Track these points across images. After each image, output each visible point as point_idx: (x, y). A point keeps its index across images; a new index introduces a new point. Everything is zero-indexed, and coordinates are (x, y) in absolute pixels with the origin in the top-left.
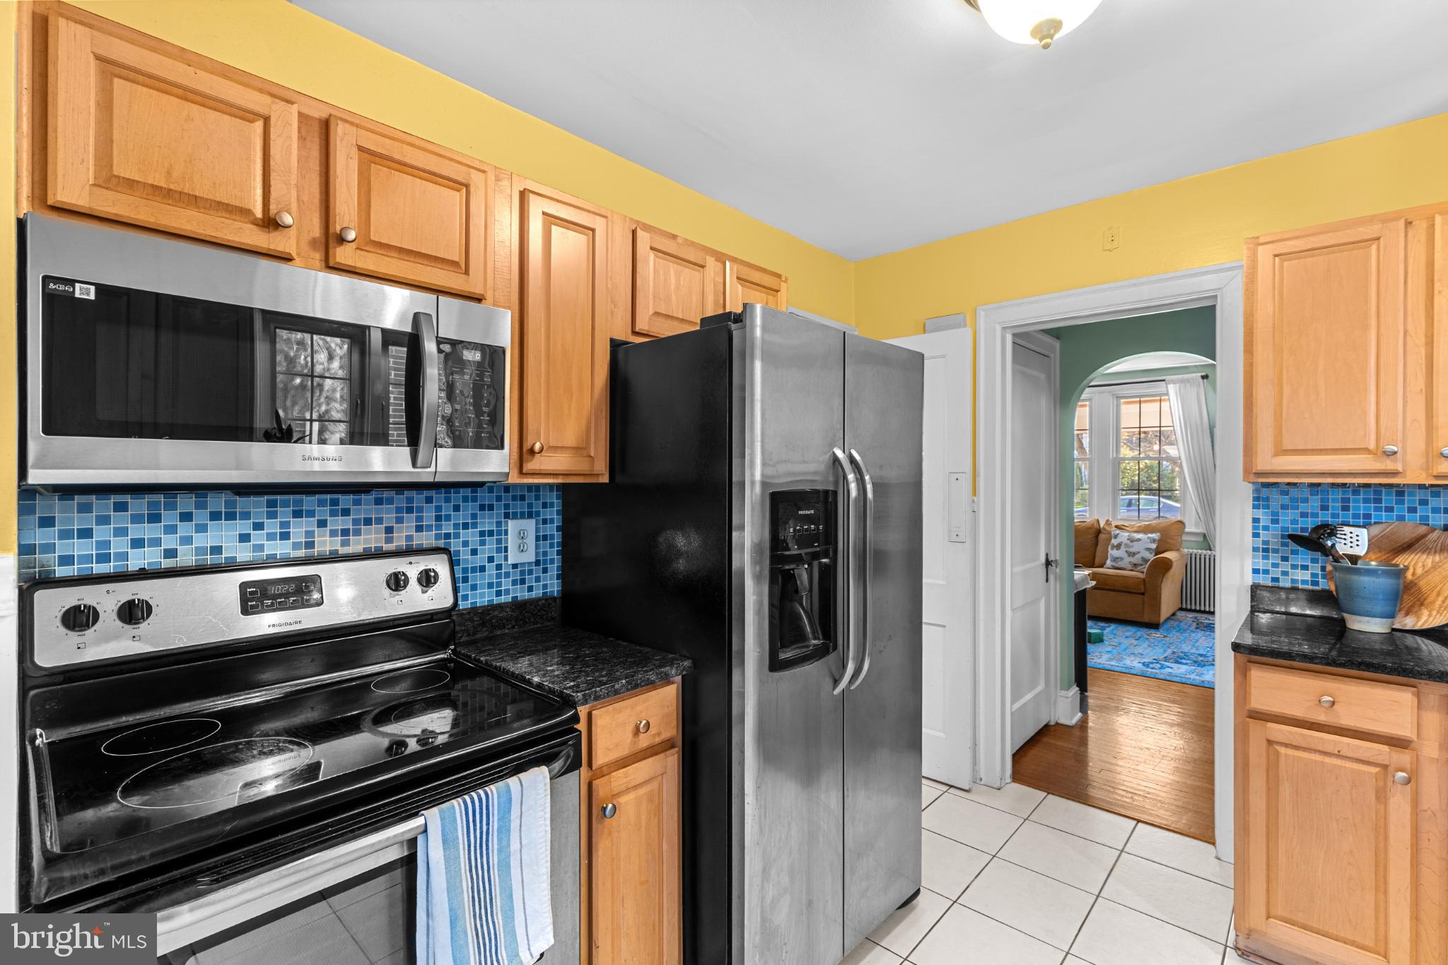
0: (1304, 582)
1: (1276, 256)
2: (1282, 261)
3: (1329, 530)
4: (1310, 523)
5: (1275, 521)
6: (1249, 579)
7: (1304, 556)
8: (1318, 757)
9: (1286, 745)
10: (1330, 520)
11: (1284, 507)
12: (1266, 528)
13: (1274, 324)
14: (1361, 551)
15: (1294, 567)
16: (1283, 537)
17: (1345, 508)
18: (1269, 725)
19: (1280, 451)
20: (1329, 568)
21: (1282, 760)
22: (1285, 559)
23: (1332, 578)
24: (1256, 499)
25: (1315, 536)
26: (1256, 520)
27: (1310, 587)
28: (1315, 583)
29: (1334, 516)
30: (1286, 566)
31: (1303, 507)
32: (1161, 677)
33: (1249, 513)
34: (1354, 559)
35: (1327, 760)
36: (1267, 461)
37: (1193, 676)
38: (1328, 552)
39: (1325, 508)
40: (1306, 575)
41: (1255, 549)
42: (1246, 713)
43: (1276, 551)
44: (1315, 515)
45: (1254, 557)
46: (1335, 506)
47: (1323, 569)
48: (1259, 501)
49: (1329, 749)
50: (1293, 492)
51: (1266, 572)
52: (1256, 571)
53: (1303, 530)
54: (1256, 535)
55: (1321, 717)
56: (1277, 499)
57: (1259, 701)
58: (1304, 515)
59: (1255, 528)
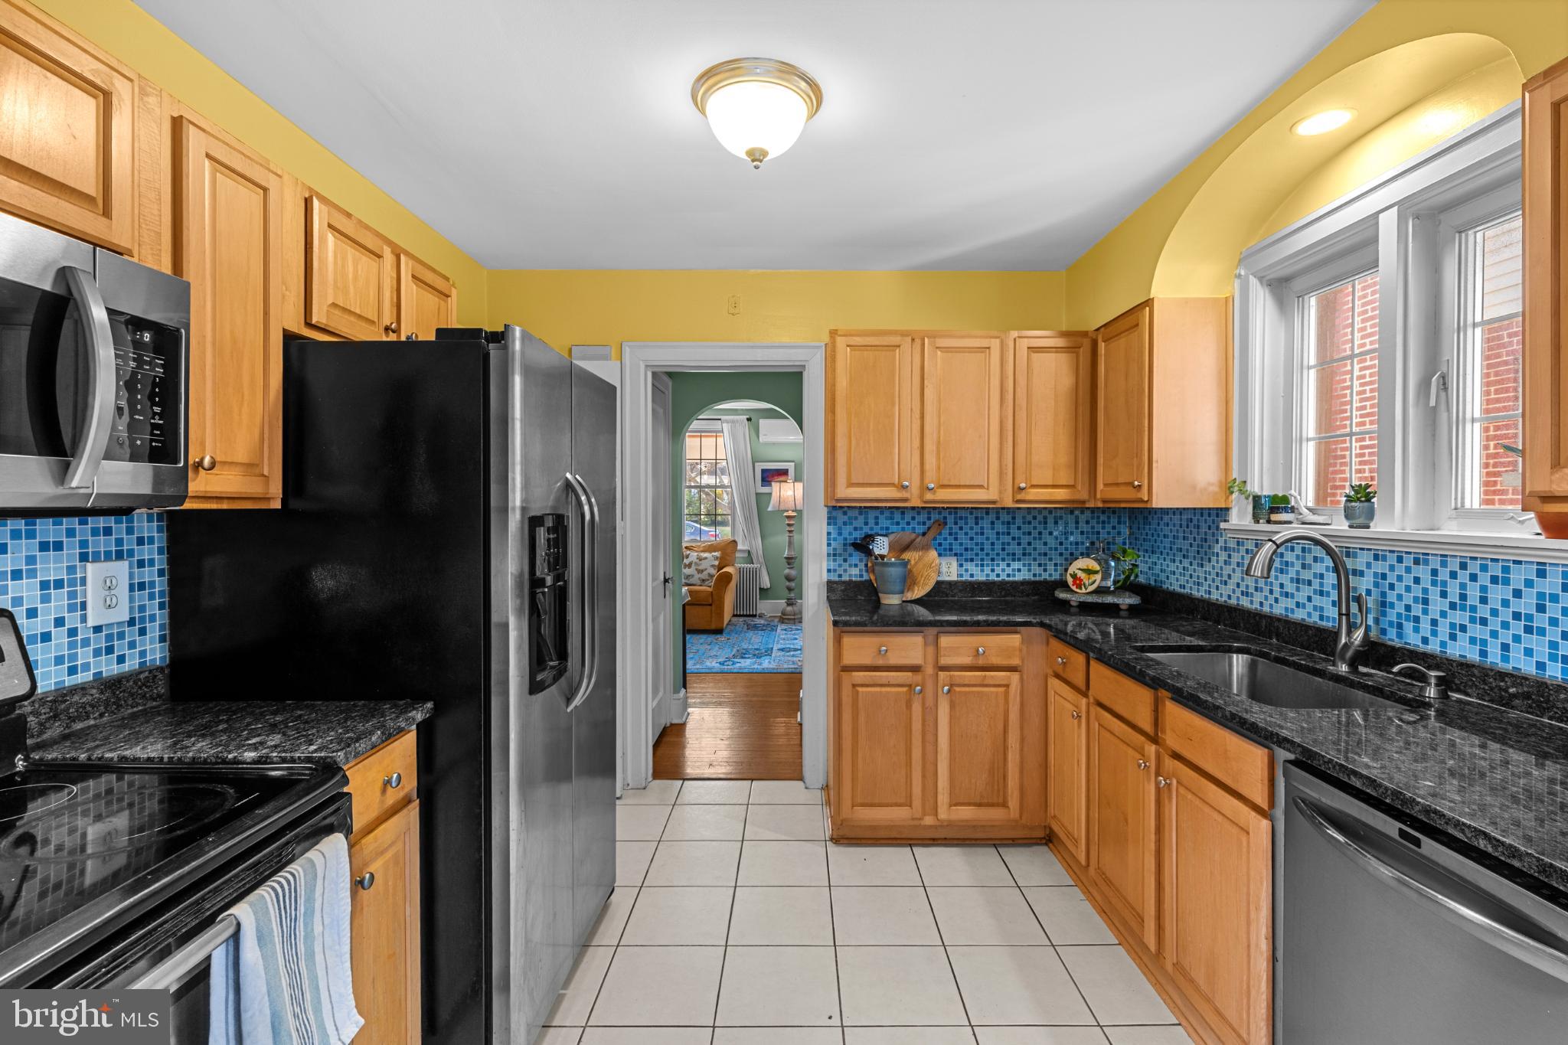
0: (856, 575)
1: (848, 346)
2: (851, 350)
3: (870, 538)
4: (858, 535)
5: (840, 534)
6: (825, 577)
7: (856, 557)
8: (878, 689)
9: (862, 685)
10: (870, 532)
11: (845, 524)
12: (835, 540)
14: (884, 552)
15: (850, 566)
16: (845, 545)
17: (877, 524)
18: (854, 673)
19: (851, 485)
20: (870, 565)
21: (860, 695)
22: (845, 560)
23: (873, 571)
24: (829, 518)
25: (864, 543)
26: (829, 534)
27: (859, 579)
28: (861, 576)
29: (872, 529)
30: (846, 565)
31: (856, 524)
32: (735, 671)
33: (825, 528)
34: (882, 557)
35: (884, 689)
36: (844, 492)
37: (756, 666)
38: (869, 553)
39: (866, 524)
40: (855, 571)
41: (829, 555)
42: (840, 668)
43: (840, 555)
44: (861, 529)
45: (828, 560)
46: (871, 521)
47: (866, 565)
48: (831, 520)
49: (884, 681)
50: (850, 513)
51: (835, 571)
52: (829, 571)
53: (856, 539)
54: (829, 545)
55: (880, 662)
56: (841, 518)
57: (849, 659)
58: (856, 529)
59: (829, 539)
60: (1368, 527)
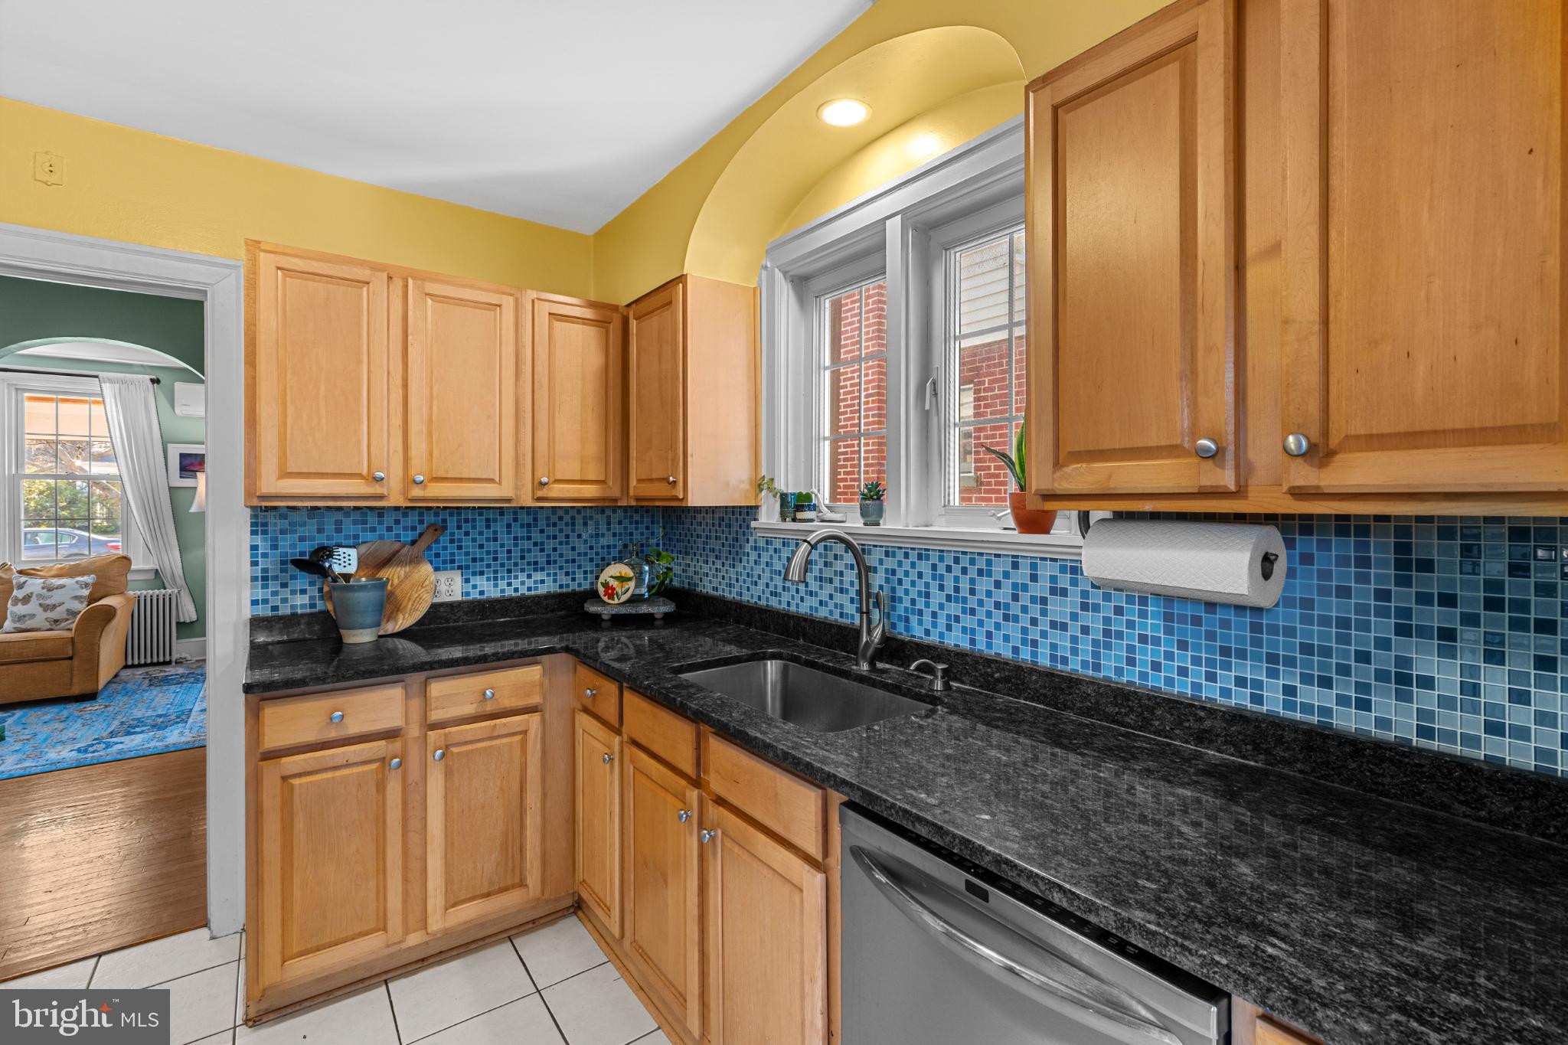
0: (303, 606)
1: (279, 268)
2: (285, 276)
3: (325, 552)
4: (307, 547)
5: (274, 547)
6: (247, 612)
7: (303, 580)
8: (329, 775)
9: (300, 775)
10: (326, 543)
11: (283, 532)
12: (265, 555)
13: (278, 340)
14: (352, 569)
15: (293, 592)
16: (283, 563)
17: (339, 530)
18: (285, 760)
19: (285, 474)
20: (326, 589)
21: (297, 792)
22: (284, 585)
23: (331, 598)
24: (252, 524)
25: (315, 559)
26: (254, 548)
27: (308, 611)
28: (312, 606)
29: (329, 538)
30: (286, 593)
31: (302, 531)
32: (109, 758)
33: (247, 539)
34: (347, 577)
35: (338, 773)
36: (271, 484)
37: (153, 744)
38: (325, 573)
39: (320, 531)
40: (304, 600)
41: (254, 579)
42: (258, 756)
43: (275, 578)
44: (312, 539)
45: (252, 587)
46: (330, 527)
47: (321, 590)
48: (258, 526)
49: (340, 761)
50: (294, 516)
51: (265, 601)
52: (254, 603)
53: (302, 553)
54: (254, 564)
55: (332, 734)
56: (275, 524)
57: (274, 738)
58: (302, 539)
59: (252, 556)
60: (878, 524)
